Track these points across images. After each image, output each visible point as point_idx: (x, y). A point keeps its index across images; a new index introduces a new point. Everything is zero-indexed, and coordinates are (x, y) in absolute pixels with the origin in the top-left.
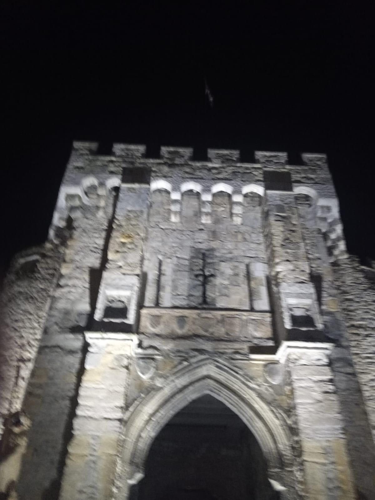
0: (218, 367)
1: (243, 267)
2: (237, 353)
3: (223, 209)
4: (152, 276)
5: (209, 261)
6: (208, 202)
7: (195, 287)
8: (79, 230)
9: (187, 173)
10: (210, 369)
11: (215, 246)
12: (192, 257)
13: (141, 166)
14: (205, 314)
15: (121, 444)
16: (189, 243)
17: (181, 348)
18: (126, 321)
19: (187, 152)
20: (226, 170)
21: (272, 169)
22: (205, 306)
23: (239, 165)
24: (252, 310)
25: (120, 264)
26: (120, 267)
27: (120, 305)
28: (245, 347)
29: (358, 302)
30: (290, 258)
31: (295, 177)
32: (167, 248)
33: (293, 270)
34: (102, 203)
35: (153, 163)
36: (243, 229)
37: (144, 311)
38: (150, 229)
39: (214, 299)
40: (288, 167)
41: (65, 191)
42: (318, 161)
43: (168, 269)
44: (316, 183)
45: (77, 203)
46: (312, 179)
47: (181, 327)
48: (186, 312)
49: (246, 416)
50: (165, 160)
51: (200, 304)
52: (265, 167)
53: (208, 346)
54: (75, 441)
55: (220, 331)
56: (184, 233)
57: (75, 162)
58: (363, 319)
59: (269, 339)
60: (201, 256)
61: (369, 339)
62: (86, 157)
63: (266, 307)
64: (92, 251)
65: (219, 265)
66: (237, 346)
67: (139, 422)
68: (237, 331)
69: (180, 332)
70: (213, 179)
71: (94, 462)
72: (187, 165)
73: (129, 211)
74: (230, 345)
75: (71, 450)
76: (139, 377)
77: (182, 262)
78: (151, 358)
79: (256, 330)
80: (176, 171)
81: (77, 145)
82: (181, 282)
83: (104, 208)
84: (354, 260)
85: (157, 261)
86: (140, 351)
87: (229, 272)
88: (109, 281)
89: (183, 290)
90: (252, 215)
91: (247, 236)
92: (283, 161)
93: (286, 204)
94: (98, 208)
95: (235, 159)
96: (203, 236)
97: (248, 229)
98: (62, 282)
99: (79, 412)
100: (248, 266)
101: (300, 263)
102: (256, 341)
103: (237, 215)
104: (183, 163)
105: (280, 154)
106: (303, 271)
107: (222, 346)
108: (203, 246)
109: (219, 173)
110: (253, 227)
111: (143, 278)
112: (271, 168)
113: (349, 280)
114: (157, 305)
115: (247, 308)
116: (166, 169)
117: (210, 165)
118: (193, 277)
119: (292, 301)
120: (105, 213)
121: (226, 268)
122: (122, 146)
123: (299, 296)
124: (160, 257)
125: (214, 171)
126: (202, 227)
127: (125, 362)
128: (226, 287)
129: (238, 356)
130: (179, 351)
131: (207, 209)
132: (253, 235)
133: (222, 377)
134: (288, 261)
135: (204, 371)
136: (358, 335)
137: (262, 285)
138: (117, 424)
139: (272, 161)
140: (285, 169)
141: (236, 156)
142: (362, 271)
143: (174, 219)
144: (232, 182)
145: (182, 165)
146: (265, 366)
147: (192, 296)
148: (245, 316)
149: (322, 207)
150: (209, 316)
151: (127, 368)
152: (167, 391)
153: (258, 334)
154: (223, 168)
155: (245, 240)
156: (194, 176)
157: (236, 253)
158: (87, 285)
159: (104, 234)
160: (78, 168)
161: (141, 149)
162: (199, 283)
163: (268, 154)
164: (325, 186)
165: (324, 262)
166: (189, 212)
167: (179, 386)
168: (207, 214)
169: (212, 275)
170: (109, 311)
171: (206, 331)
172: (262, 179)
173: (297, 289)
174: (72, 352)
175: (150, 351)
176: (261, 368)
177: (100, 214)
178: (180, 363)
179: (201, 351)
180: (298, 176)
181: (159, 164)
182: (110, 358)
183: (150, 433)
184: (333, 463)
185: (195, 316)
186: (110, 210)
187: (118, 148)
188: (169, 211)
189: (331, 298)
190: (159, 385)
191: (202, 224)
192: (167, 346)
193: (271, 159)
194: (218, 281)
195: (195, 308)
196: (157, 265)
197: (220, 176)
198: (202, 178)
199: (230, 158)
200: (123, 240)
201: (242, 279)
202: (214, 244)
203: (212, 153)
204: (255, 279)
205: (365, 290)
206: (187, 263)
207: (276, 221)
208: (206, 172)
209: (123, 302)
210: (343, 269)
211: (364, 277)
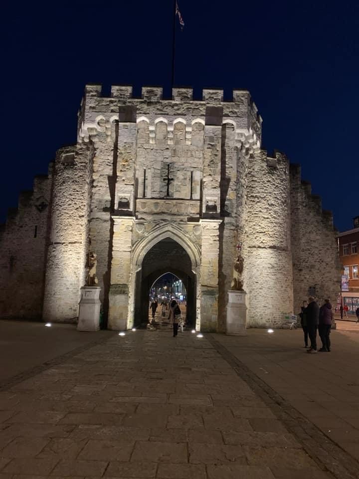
0: (173, 227)
1: (189, 174)
2: (182, 221)
3: (181, 133)
4: (141, 180)
5: (171, 170)
6: (171, 131)
7: (163, 187)
8: (98, 150)
9: (158, 109)
10: (169, 228)
11: (175, 161)
12: (162, 168)
13: (130, 104)
14: (167, 201)
15: (131, 259)
16: (160, 159)
17: (155, 219)
18: (129, 210)
19: (159, 91)
20: (183, 106)
21: (212, 105)
22: (168, 197)
23: (191, 102)
24: (191, 199)
25: (123, 178)
26: (124, 180)
27: (126, 201)
28: (186, 218)
29: (259, 182)
30: (212, 174)
31: (226, 111)
32: (148, 162)
33: (212, 181)
34: (109, 133)
35: (137, 102)
36: (192, 148)
37: (138, 200)
38: (138, 149)
39: (172, 194)
40: (222, 103)
42: (242, 96)
43: (149, 175)
44: (238, 117)
45: (95, 133)
46: (236, 113)
47: (156, 209)
48: (159, 201)
49: (185, 246)
50: (145, 99)
51: (165, 196)
52: (208, 103)
53: (168, 218)
54: (113, 260)
55: (175, 210)
56: (158, 151)
57: (90, 102)
58: (259, 192)
59: (197, 214)
60: (167, 167)
61: (259, 204)
62: (95, 98)
63: (198, 198)
64: (107, 165)
65: (176, 173)
66: (182, 217)
67: (139, 250)
68: (183, 211)
69: (156, 211)
70: (175, 115)
71: (122, 267)
72: (159, 102)
73: (125, 143)
74: (179, 217)
75: (112, 262)
76: (137, 232)
77: (156, 171)
78: (142, 224)
79: (192, 209)
80: (151, 108)
81: (89, 87)
82: (156, 184)
83: (110, 135)
84: (264, 154)
85: (144, 170)
86: (137, 221)
87: (181, 177)
88: (119, 189)
89: (157, 188)
90: (198, 137)
91: (193, 154)
92: (220, 97)
93: (215, 135)
94: (107, 136)
95: (189, 96)
96: (168, 153)
97: (195, 148)
98: (95, 184)
99: (113, 249)
100: (192, 172)
101: (216, 176)
102: (191, 215)
103: (188, 139)
104: (156, 101)
105: (219, 91)
106: (217, 181)
107: (175, 217)
108: (168, 161)
109: (178, 109)
110: (197, 147)
111: (136, 186)
113: (257, 168)
114: (144, 196)
115: (189, 198)
116: (145, 106)
117: (173, 102)
118: (162, 180)
119: (208, 198)
120: (112, 138)
121: (180, 175)
122: (117, 87)
123: (211, 195)
124: (145, 168)
125: (176, 108)
126: (168, 147)
127: (131, 229)
128: (179, 187)
129: (182, 223)
130: (155, 220)
131: (171, 136)
132: (197, 152)
133: (175, 231)
134: (210, 175)
135: (166, 229)
136: (254, 201)
137: (198, 185)
138: (129, 253)
139: (213, 98)
140: (220, 104)
141: (190, 94)
142: (267, 161)
143: (151, 142)
144: (186, 117)
145: (156, 103)
146: (194, 227)
147: (161, 191)
148: (187, 203)
149: (238, 134)
150: (169, 202)
151: (132, 231)
152: (150, 238)
153: (193, 212)
154: (182, 105)
155: (192, 156)
156: (162, 113)
157: (186, 165)
158: (108, 186)
159: (112, 153)
160: (91, 107)
161: (130, 89)
162: (165, 184)
163: (211, 91)
164: (242, 119)
166: (160, 136)
167: (155, 235)
168: (171, 139)
169: (172, 179)
170: (121, 204)
171: (168, 210)
172: (205, 114)
173: (212, 191)
174: (105, 221)
175: (142, 221)
176: (192, 228)
177: (109, 139)
178: (155, 226)
179: (165, 220)
180: (228, 110)
181: (142, 102)
182: (124, 227)
183: (144, 253)
184: (212, 266)
185: (163, 203)
186: (114, 135)
187: (115, 89)
188: (149, 138)
189: (232, 191)
190: (146, 235)
191: (168, 145)
192: (149, 218)
193: (212, 96)
194: (175, 183)
195: (163, 199)
196: (143, 174)
197: (179, 112)
198: (168, 114)
199: (186, 95)
200: (124, 163)
201: (188, 182)
202: (175, 159)
203: (175, 91)
204: (195, 181)
205: (264, 174)
206: (159, 172)
207: (208, 148)
208: (170, 108)
209: (127, 199)
210: (256, 160)
211: (267, 166)
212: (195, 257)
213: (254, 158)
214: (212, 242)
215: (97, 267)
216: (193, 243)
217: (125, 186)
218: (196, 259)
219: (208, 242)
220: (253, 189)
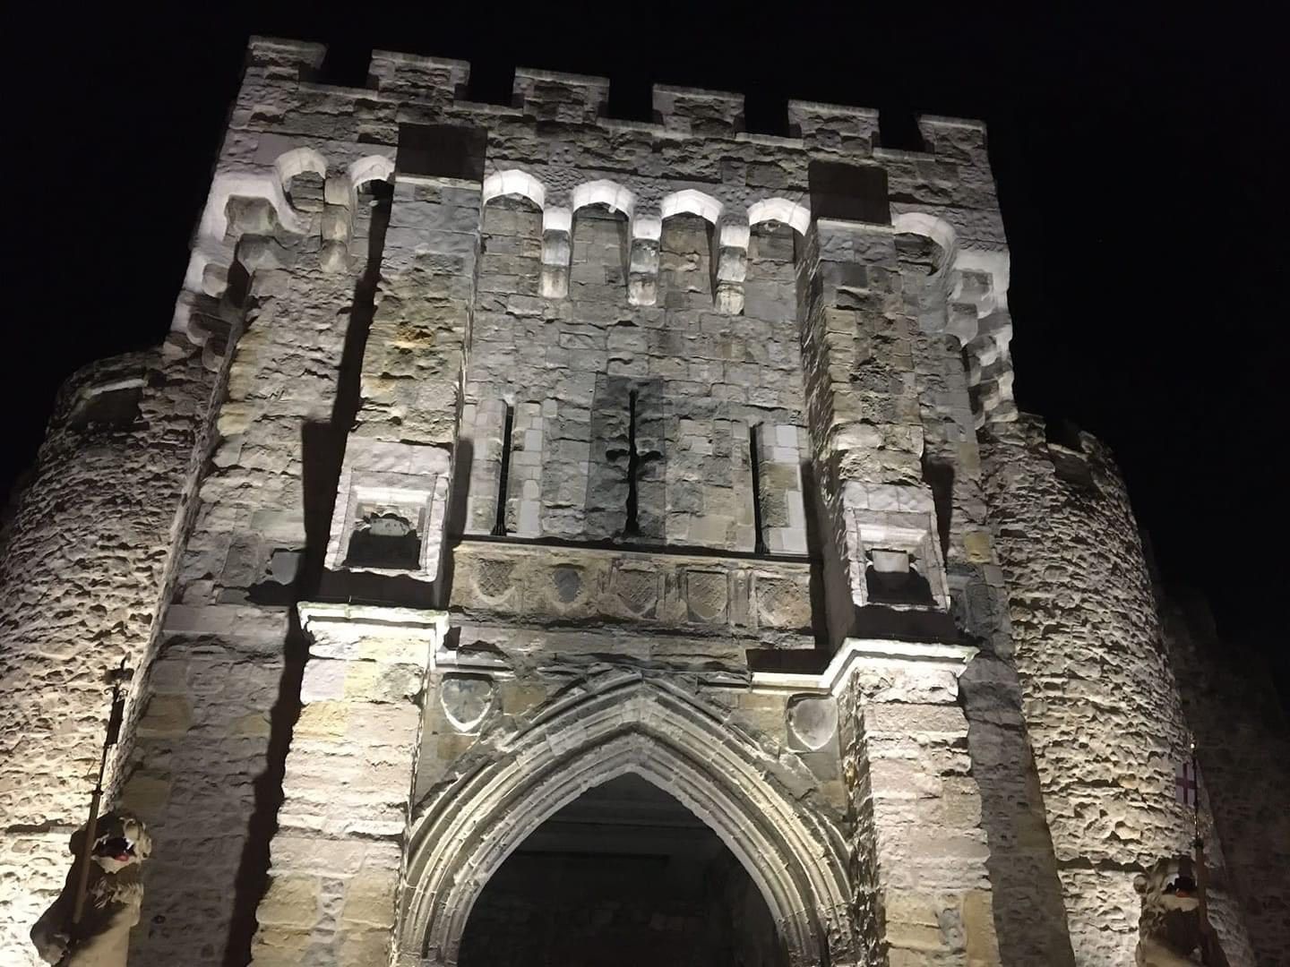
0: (666, 704)
1: (742, 435)
2: (718, 667)
3: (691, 266)
4: (485, 450)
5: (648, 414)
6: (649, 242)
7: (606, 486)
8: (269, 307)
9: (587, 150)
10: (642, 709)
11: (666, 375)
12: (600, 403)
13: (457, 122)
14: (631, 561)
15: (402, 900)
16: (592, 362)
17: (564, 652)
18: (415, 575)
19: (592, 89)
20: (705, 150)
21: (834, 158)
22: (634, 540)
23: (741, 138)
24: (761, 552)
25: (395, 412)
26: (397, 421)
27: (397, 530)
28: (740, 653)
29: (1037, 541)
30: (876, 417)
31: (897, 184)
32: (528, 373)
33: (882, 448)
34: (339, 232)
35: (493, 118)
36: (745, 326)
37: (462, 549)
38: (481, 317)
39: (659, 522)
40: (879, 153)
41: (226, 187)
42: (963, 140)
43: (531, 431)
44: (953, 205)
45: (263, 226)
46: (943, 192)
47: (568, 596)
48: (582, 555)
49: (734, 831)
50: (526, 110)
51: (617, 534)
52: (817, 150)
53: (640, 648)
54: (273, 896)
55: (674, 608)
56: (581, 330)
57: (256, 100)
58: (1045, 586)
59: (803, 632)
60: (626, 401)
61: (1060, 639)
62: (289, 86)
63: (801, 548)
64: (309, 372)
65: (676, 428)
66: (717, 648)
67: (448, 845)
68: (719, 611)
69: (562, 608)
70: (665, 176)
71: (330, 950)
72: (593, 128)
73: (420, 258)
74: (699, 646)
75: (262, 919)
76: (448, 728)
77: (569, 413)
78: (480, 676)
79: (771, 610)
80: (558, 144)
81: (261, 47)
82: (570, 471)
83: (342, 244)
84: (1032, 428)
85: (501, 407)
86: (452, 656)
87: (702, 447)
88: (364, 460)
89: (574, 491)
90: (771, 287)
91: (756, 350)
92: (866, 135)
93: (868, 260)
94: (325, 244)
95: (731, 120)
96: (632, 343)
97: (761, 327)
98: (223, 459)
99: (283, 819)
100: (754, 433)
101: (898, 429)
102: (768, 637)
103: (731, 287)
104: (579, 121)
105: (861, 114)
106: (908, 452)
107: (678, 649)
108: (632, 372)
109: (683, 160)
110: (772, 324)
111: (462, 454)
112: (832, 154)
113: (1015, 481)
114: (500, 532)
115: (752, 550)
116: (529, 137)
117: (659, 134)
118: (602, 458)
119: (873, 533)
120: (345, 257)
121: (696, 438)
122: (399, 60)
123: (891, 519)
124: (510, 399)
125: (671, 153)
126: (629, 317)
127: (414, 686)
128: (693, 491)
129: (721, 677)
130: (557, 660)
131: (646, 265)
132: (773, 347)
133: (675, 729)
134: (865, 421)
135: (626, 714)
136: (1029, 626)
137: (794, 487)
138: (391, 849)
139: (835, 133)
140: (871, 158)
141: (735, 112)
142: (1053, 457)
143: (548, 289)
144: (722, 188)
145: (579, 129)
146: (792, 702)
147: (596, 509)
148: (741, 570)
149: (967, 275)
150: (644, 566)
151: (417, 699)
152: (525, 764)
153: (775, 619)
154: (696, 144)
155: (749, 359)
156: (608, 165)
157: (723, 395)
158: (297, 469)
159: (343, 324)
160: (259, 117)
161: (458, 70)
162: (620, 476)
163: (824, 111)
164: (976, 215)
165: (961, 430)
166: (593, 271)
167: (558, 752)
168: (646, 279)
169: (655, 456)
170: (364, 545)
171: (637, 608)
172: (805, 184)
173: (886, 499)
174: (256, 656)
175: (477, 659)
176: (782, 708)
177: (333, 262)
178: (562, 692)
179: (621, 661)
180: (907, 180)
181: (512, 120)
182: (370, 674)
183: (477, 873)
185: (606, 567)
186: (362, 251)
187: (387, 65)
188: (537, 265)
189: (973, 527)
190: (501, 747)
191: (630, 307)
192: (527, 646)
193: (833, 126)
194: (672, 471)
195: (606, 545)
196: (501, 421)
197: (687, 169)
198: (634, 172)
199: (717, 115)
200: (404, 345)
201: (737, 465)
202: (663, 368)
203: (664, 97)
204: (772, 467)
205: (1054, 509)
206: (585, 417)
207: (839, 307)
208: (642, 152)
209: (405, 521)
210: (1003, 451)
211: (1056, 475)
212: (808, 897)
213: (994, 441)
214: (933, 785)
215: (133, 933)
216: (796, 801)
217: (405, 447)
218: (812, 912)
219: (911, 786)
220: (1018, 571)
